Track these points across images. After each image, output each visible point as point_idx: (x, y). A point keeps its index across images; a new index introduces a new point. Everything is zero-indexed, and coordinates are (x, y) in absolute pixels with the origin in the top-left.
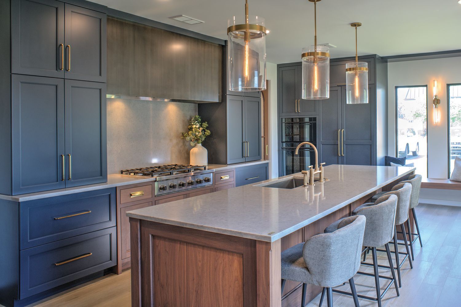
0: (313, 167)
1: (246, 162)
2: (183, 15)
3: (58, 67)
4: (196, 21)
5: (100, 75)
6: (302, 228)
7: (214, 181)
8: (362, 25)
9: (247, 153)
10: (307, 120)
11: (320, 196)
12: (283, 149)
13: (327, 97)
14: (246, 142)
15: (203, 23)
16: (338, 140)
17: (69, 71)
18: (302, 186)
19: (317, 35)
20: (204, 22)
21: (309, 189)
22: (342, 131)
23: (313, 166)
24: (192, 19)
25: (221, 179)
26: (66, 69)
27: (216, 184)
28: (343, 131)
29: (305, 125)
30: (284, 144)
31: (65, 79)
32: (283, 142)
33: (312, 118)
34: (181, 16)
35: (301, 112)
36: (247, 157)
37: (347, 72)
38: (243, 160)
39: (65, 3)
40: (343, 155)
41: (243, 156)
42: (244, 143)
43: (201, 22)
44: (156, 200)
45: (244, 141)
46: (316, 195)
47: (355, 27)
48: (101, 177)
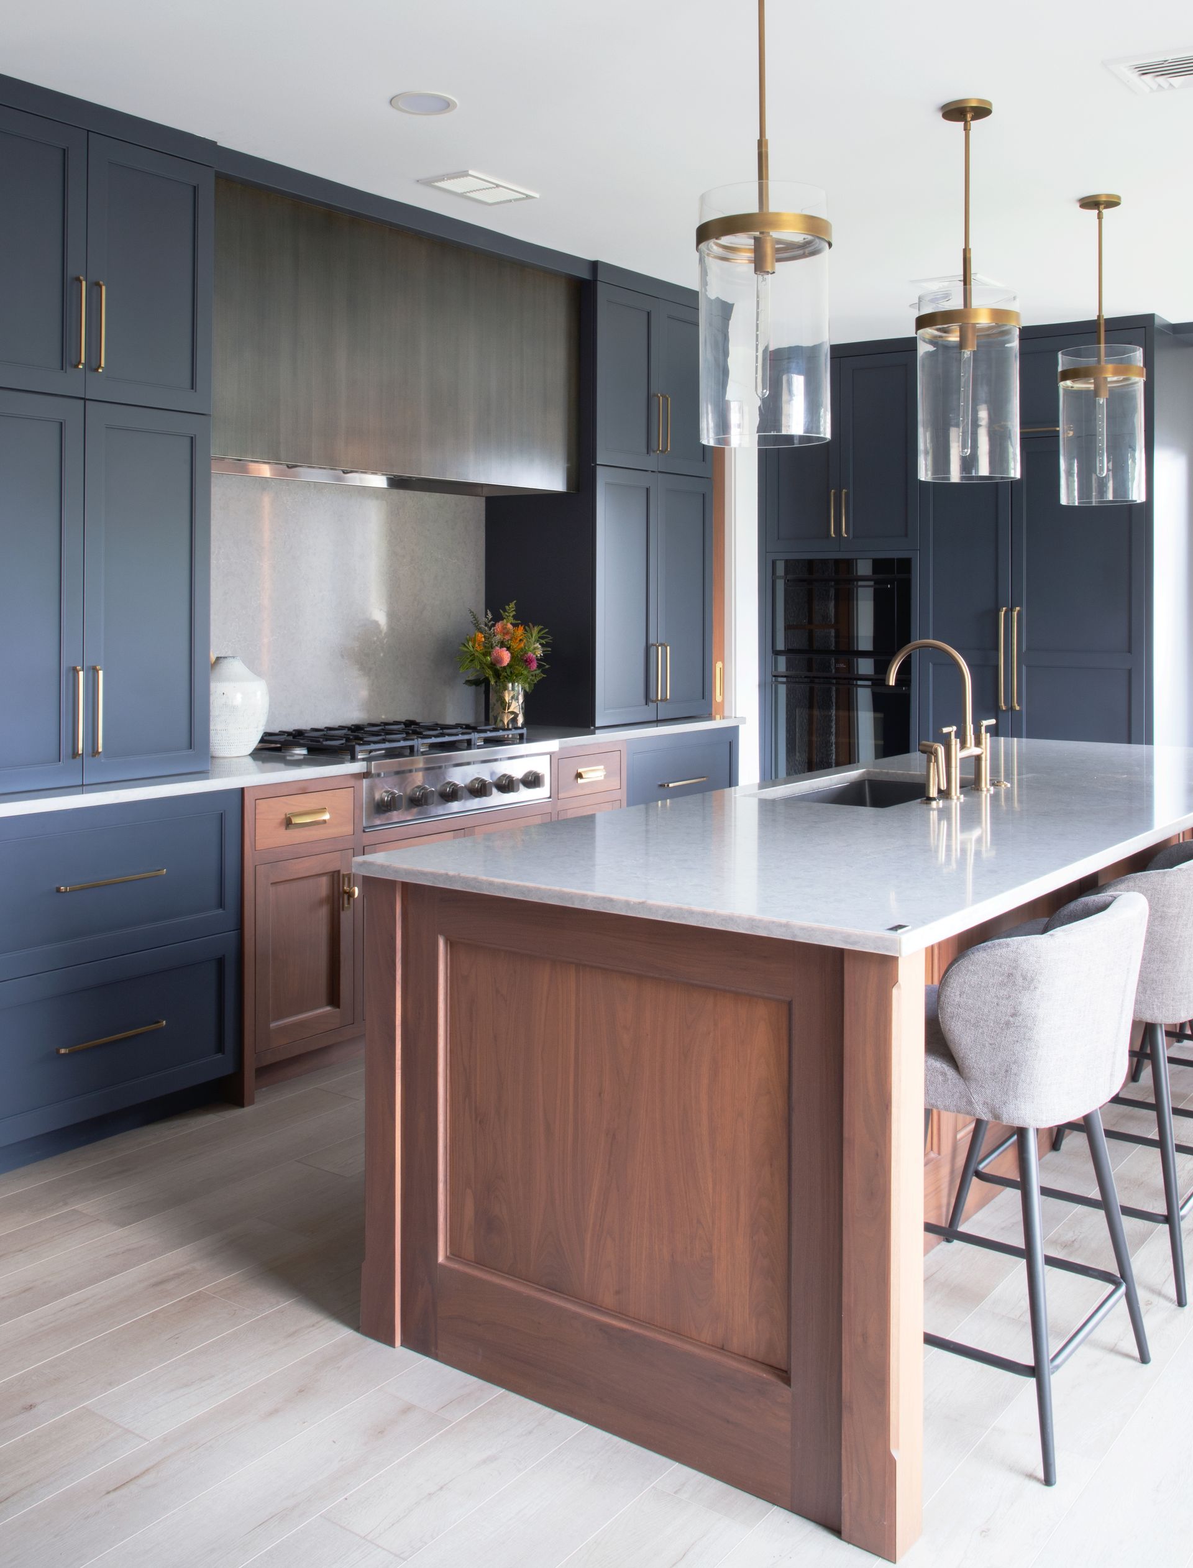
0: (956, 732)
1: (658, 722)
2: (471, 172)
3: (66, 358)
4: (510, 190)
5: (193, 386)
6: (932, 947)
7: (555, 784)
8: (1122, 202)
9: (665, 686)
10: (864, 568)
11: (979, 840)
12: (776, 681)
13: (1012, 475)
14: (661, 645)
15: (533, 197)
16: (997, 649)
17: (100, 370)
18: (919, 800)
19: (971, 246)
20: (537, 195)
21: (945, 814)
22: (1015, 614)
23: (955, 728)
24: (498, 186)
25: (580, 781)
26: (93, 366)
27: (561, 796)
28: (1019, 611)
29: (858, 587)
30: (782, 660)
31: (87, 402)
32: (776, 653)
33: (894, 559)
34: (465, 174)
35: (851, 536)
36: (661, 700)
37: (1062, 384)
38: (649, 713)
39: (88, 131)
40: (1018, 708)
41: (647, 699)
42: (653, 650)
43: (528, 197)
44: (368, 843)
45: (652, 640)
46: (966, 836)
47: (1096, 212)
48: (190, 752)
